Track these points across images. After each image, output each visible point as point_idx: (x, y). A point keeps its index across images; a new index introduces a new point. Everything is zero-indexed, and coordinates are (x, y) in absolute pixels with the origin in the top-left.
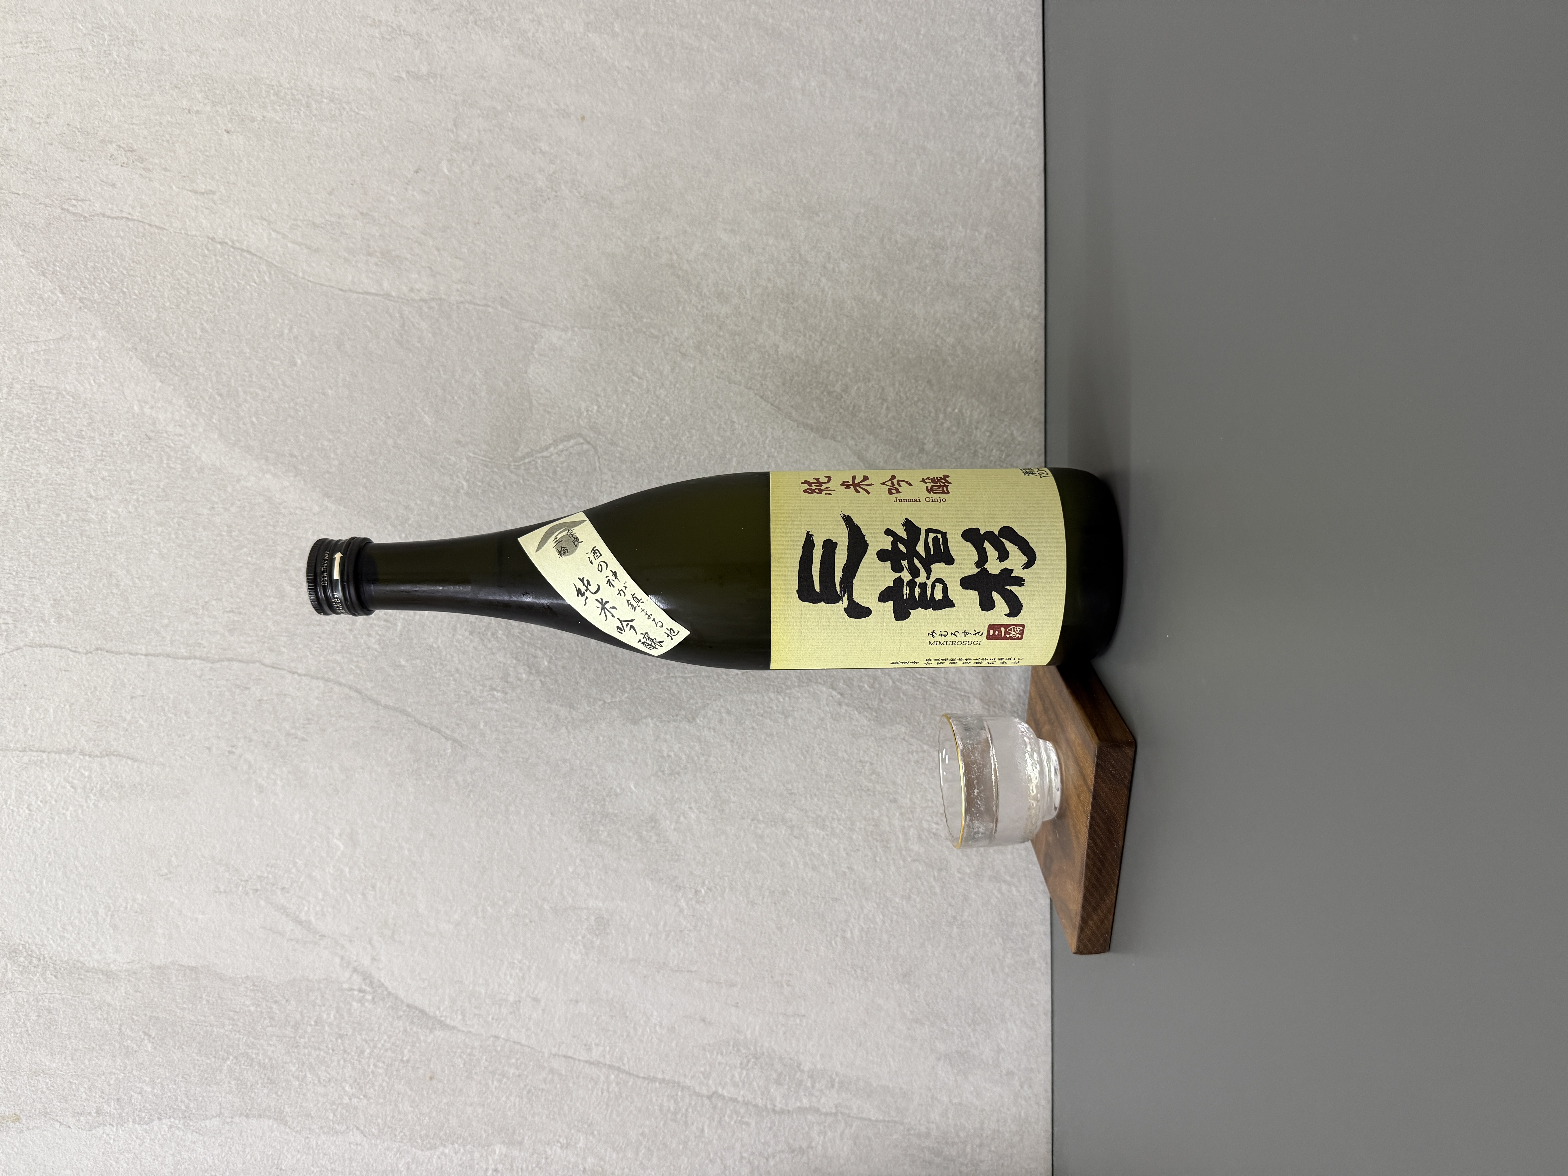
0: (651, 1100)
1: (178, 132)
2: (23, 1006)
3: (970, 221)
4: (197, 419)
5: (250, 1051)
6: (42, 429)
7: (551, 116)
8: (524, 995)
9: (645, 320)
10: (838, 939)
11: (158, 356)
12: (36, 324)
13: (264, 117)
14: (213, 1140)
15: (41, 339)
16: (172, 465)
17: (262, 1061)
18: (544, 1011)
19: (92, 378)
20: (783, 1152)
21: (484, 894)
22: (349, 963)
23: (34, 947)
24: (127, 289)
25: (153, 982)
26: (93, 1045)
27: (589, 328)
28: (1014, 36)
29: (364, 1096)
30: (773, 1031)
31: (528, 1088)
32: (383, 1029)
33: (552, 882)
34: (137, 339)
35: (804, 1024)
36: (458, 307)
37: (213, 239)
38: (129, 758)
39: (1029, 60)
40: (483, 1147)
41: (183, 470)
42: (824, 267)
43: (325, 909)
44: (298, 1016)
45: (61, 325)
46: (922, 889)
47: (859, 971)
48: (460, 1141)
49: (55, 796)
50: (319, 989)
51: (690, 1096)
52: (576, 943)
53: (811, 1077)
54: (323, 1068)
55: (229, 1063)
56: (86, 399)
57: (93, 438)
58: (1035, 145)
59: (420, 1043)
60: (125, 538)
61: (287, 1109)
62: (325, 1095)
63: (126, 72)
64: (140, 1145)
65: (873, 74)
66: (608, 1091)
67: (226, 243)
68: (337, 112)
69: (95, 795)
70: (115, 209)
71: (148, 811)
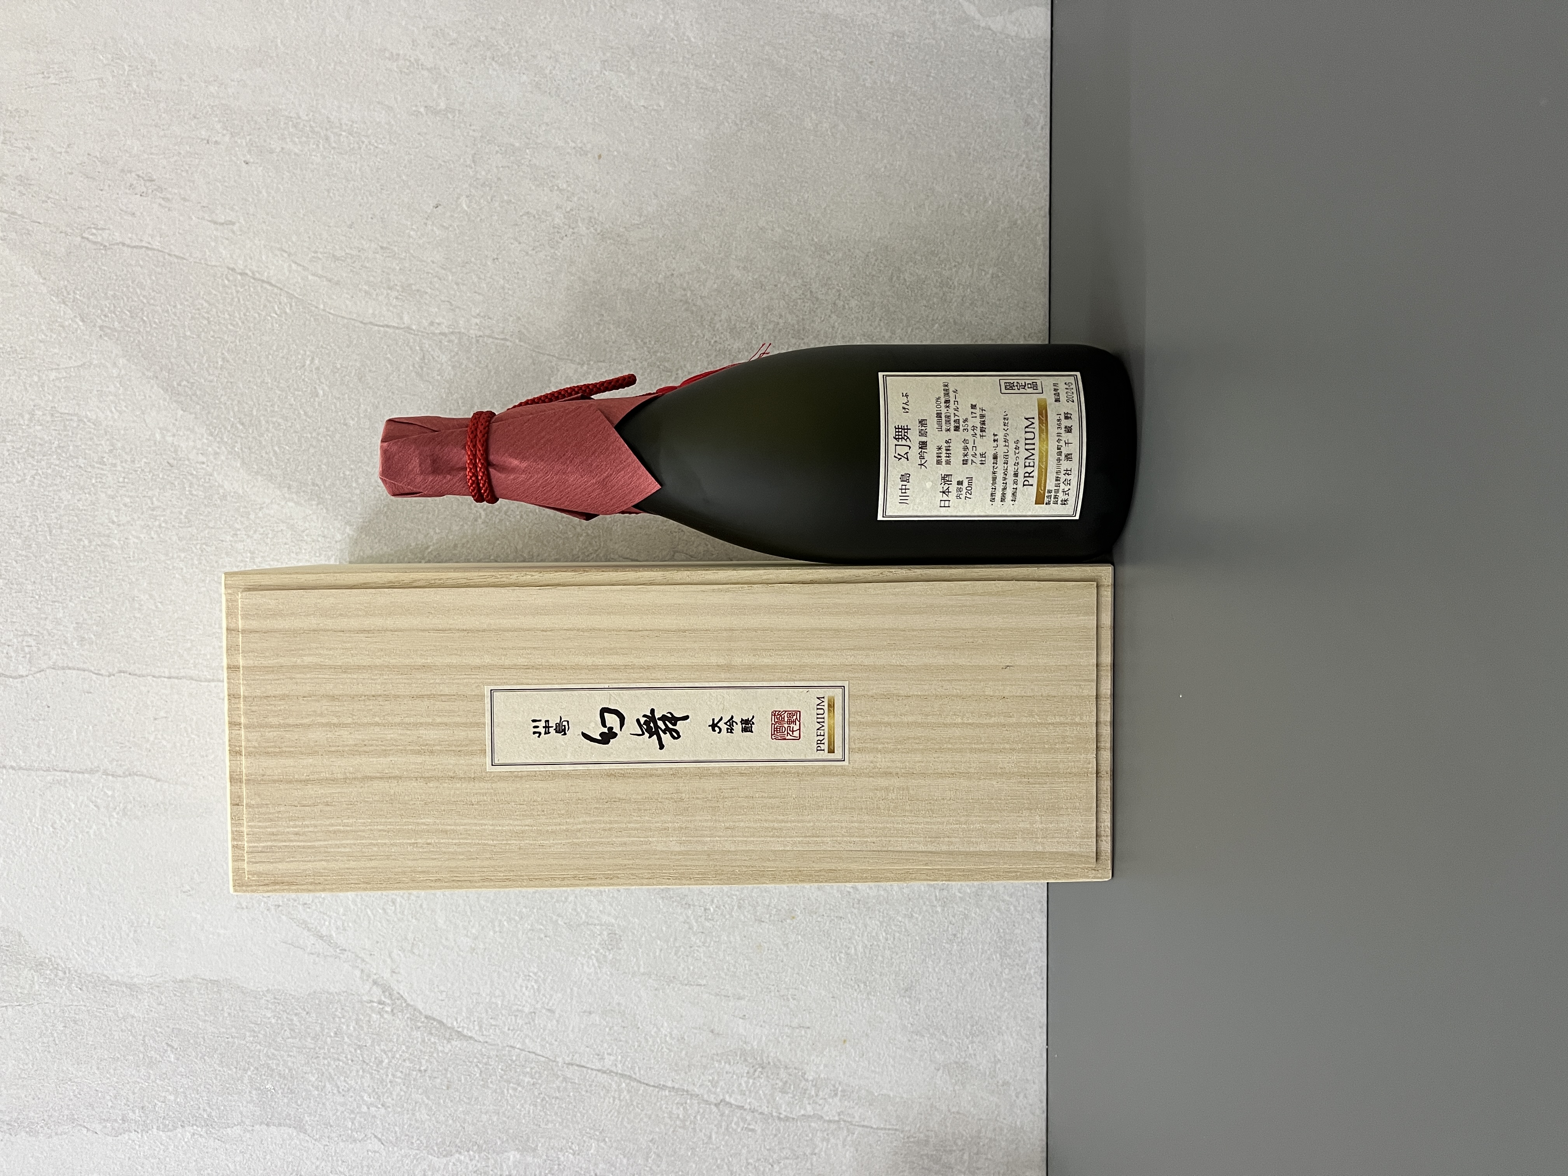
0: (661, 1108)
1: (197, 161)
2: (50, 1017)
3: (977, 261)
4: (219, 448)
5: (270, 1062)
6: (64, 455)
7: (568, 153)
8: (539, 1006)
9: (659, 354)
10: (842, 955)
11: (179, 385)
12: (56, 351)
13: (283, 148)
14: (235, 1147)
15: (61, 366)
16: (195, 493)
17: (282, 1072)
18: (557, 1021)
19: (113, 405)
20: (787, 1158)
21: (501, 910)
22: (369, 976)
23: (59, 961)
24: (147, 317)
25: (175, 995)
26: (117, 1055)
27: (604, 361)
28: (1022, 79)
29: (383, 1105)
30: (779, 1042)
31: (542, 1096)
32: (401, 1039)
33: (566, 899)
34: (158, 368)
35: (809, 1036)
36: (478, 341)
37: (233, 270)
38: (151, 777)
39: (1036, 102)
40: (498, 1154)
41: (205, 498)
42: (834, 304)
43: (346, 924)
44: (318, 1029)
45: (82, 353)
46: (924, 908)
47: (862, 985)
48: (475, 1148)
49: (78, 813)
50: (339, 1001)
51: (699, 1103)
52: (589, 957)
53: (815, 1086)
54: (342, 1078)
55: (249, 1073)
56: (107, 426)
57: (115, 465)
58: (1041, 186)
59: (438, 1054)
60: (147, 563)
61: (307, 1118)
62: (343, 1104)
63: (145, 102)
64: (164, 1151)
65: (883, 116)
66: (619, 1100)
67: (247, 274)
68: (356, 146)
69: (118, 813)
70: (134, 237)
71: (171, 830)
